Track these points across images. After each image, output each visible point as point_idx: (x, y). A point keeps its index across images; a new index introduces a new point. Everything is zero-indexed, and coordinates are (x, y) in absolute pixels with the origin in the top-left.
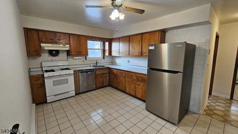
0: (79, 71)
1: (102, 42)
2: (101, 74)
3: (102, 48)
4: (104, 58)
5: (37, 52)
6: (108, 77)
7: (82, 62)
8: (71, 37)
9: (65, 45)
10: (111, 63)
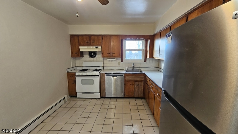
0: (106, 73)
1: (144, 41)
2: (133, 81)
3: (144, 48)
4: (145, 61)
5: (77, 54)
6: (143, 87)
7: (118, 65)
8: (103, 38)
9: (98, 47)
10: (157, 69)
